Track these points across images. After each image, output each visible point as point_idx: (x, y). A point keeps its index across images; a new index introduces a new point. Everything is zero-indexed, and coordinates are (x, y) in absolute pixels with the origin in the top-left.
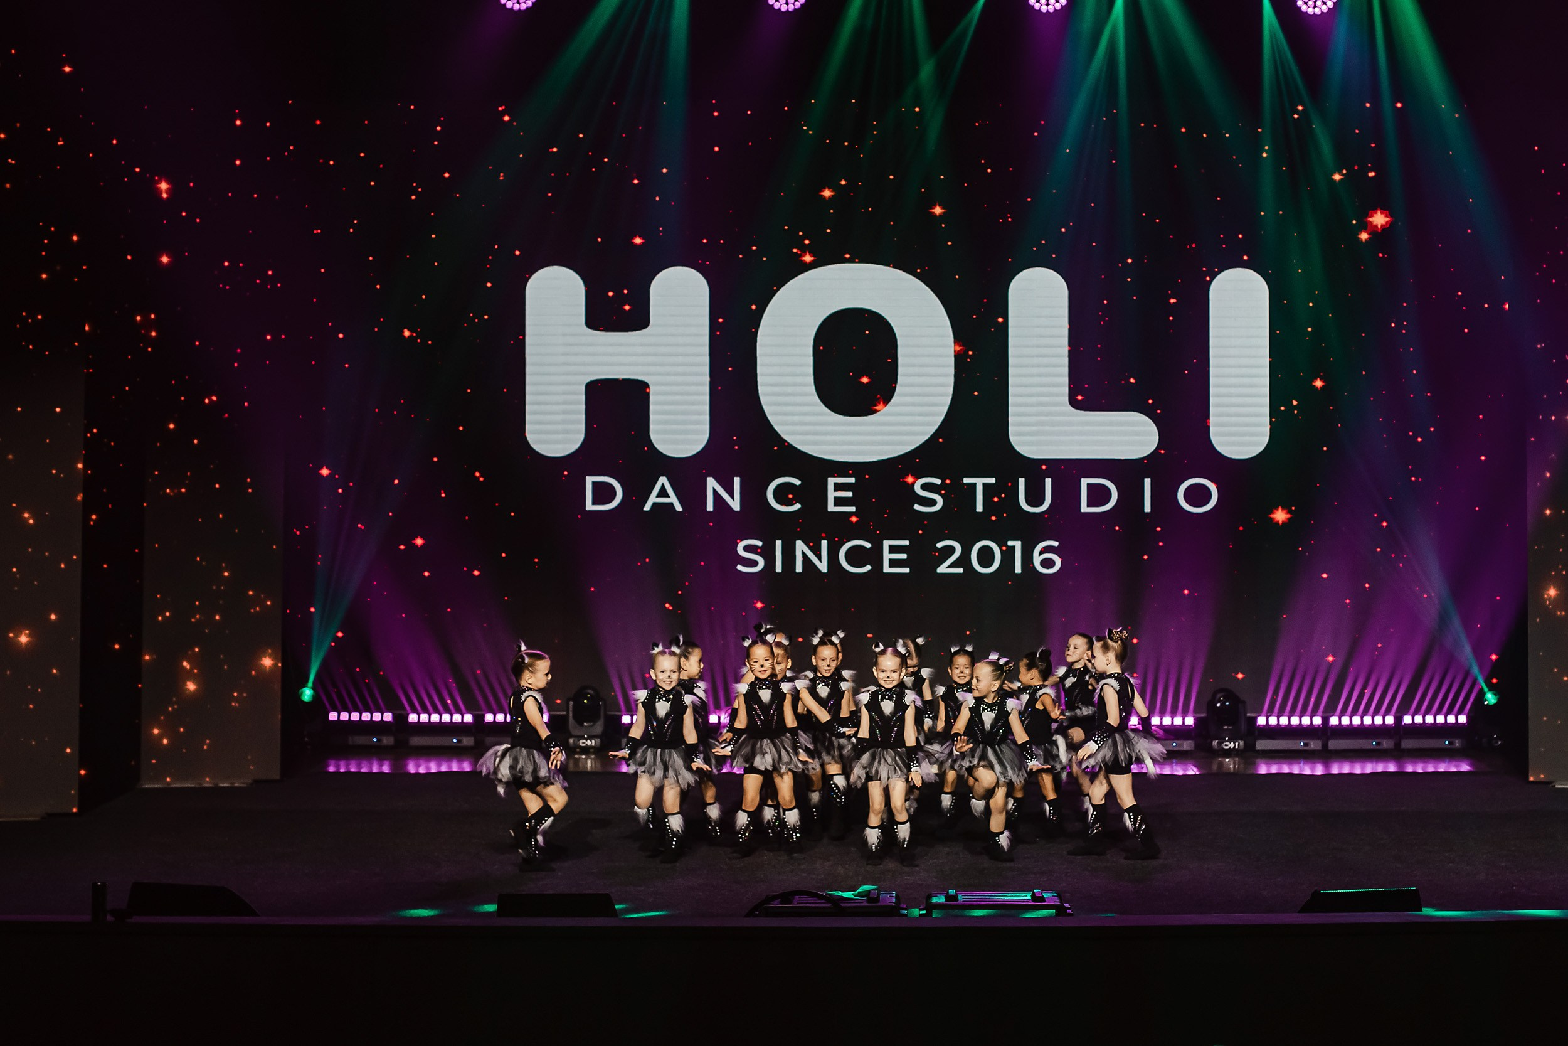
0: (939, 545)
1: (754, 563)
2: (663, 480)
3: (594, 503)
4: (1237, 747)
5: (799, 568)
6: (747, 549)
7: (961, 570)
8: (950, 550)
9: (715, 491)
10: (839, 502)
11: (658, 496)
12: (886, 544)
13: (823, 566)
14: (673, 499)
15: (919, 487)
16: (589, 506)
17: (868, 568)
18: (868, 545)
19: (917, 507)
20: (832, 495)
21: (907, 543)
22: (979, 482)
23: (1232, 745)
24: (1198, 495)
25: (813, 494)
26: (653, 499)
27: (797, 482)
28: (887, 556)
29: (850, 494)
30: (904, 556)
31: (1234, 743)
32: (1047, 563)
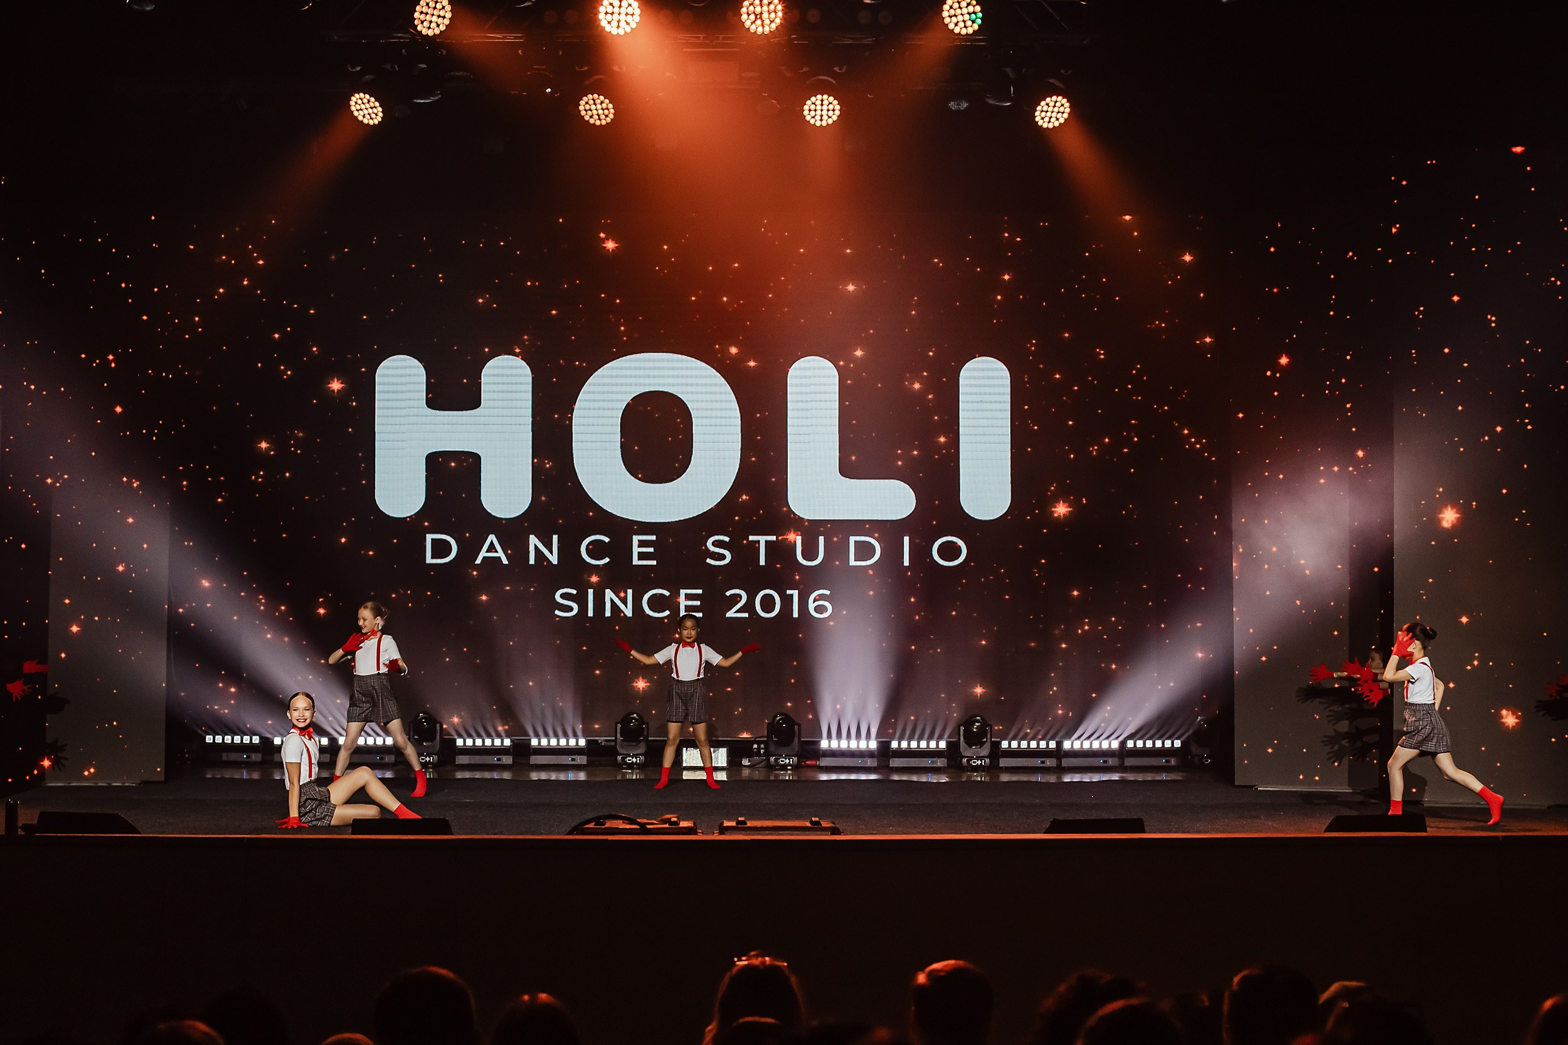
0: (728, 594)
1: (570, 609)
2: (492, 538)
3: (433, 558)
4: (983, 764)
5: (608, 614)
6: (563, 596)
7: (746, 615)
8: (736, 598)
9: (536, 547)
10: (642, 556)
11: (487, 552)
12: (683, 592)
13: (629, 612)
14: (500, 553)
15: (711, 544)
16: (429, 560)
17: (667, 613)
18: (667, 593)
19: (709, 561)
20: (636, 550)
21: (700, 591)
22: (762, 539)
23: (979, 762)
24: (949, 551)
25: (619, 549)
26: (483, 554)
27: (607, 540)
28: (683, 603)
29: (651, 550)
30: (698, 603)
31: (981, 761)
32: (820, 609)
